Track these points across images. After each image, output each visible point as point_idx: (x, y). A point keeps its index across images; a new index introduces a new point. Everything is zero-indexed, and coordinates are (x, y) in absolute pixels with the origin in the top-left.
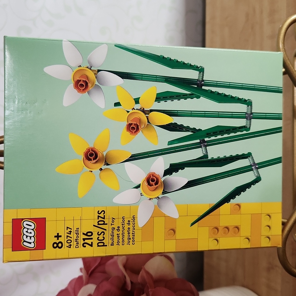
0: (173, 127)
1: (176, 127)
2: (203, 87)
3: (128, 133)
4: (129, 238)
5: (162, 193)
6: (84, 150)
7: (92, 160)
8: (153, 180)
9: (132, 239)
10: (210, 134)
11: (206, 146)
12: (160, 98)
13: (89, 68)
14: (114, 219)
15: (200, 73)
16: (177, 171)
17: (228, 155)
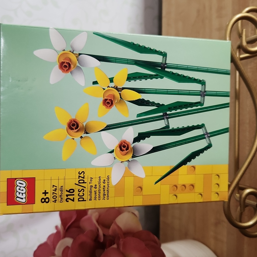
0: (141, 102)
1: (144, 103)
2: (166, 70)
3: (104, 107)
4: (105, 194)
5: (132, 157)
6: (68, 121)
7: (74, 129)
8: (124, 147)
9: (107, 195)
10: (171, 108)
11: (168, 118)
12: (130, 78)
13: (72, 51)
14: (92, 178)
15: (163, 57)
16: (144, 139)
17: (185, 126)
